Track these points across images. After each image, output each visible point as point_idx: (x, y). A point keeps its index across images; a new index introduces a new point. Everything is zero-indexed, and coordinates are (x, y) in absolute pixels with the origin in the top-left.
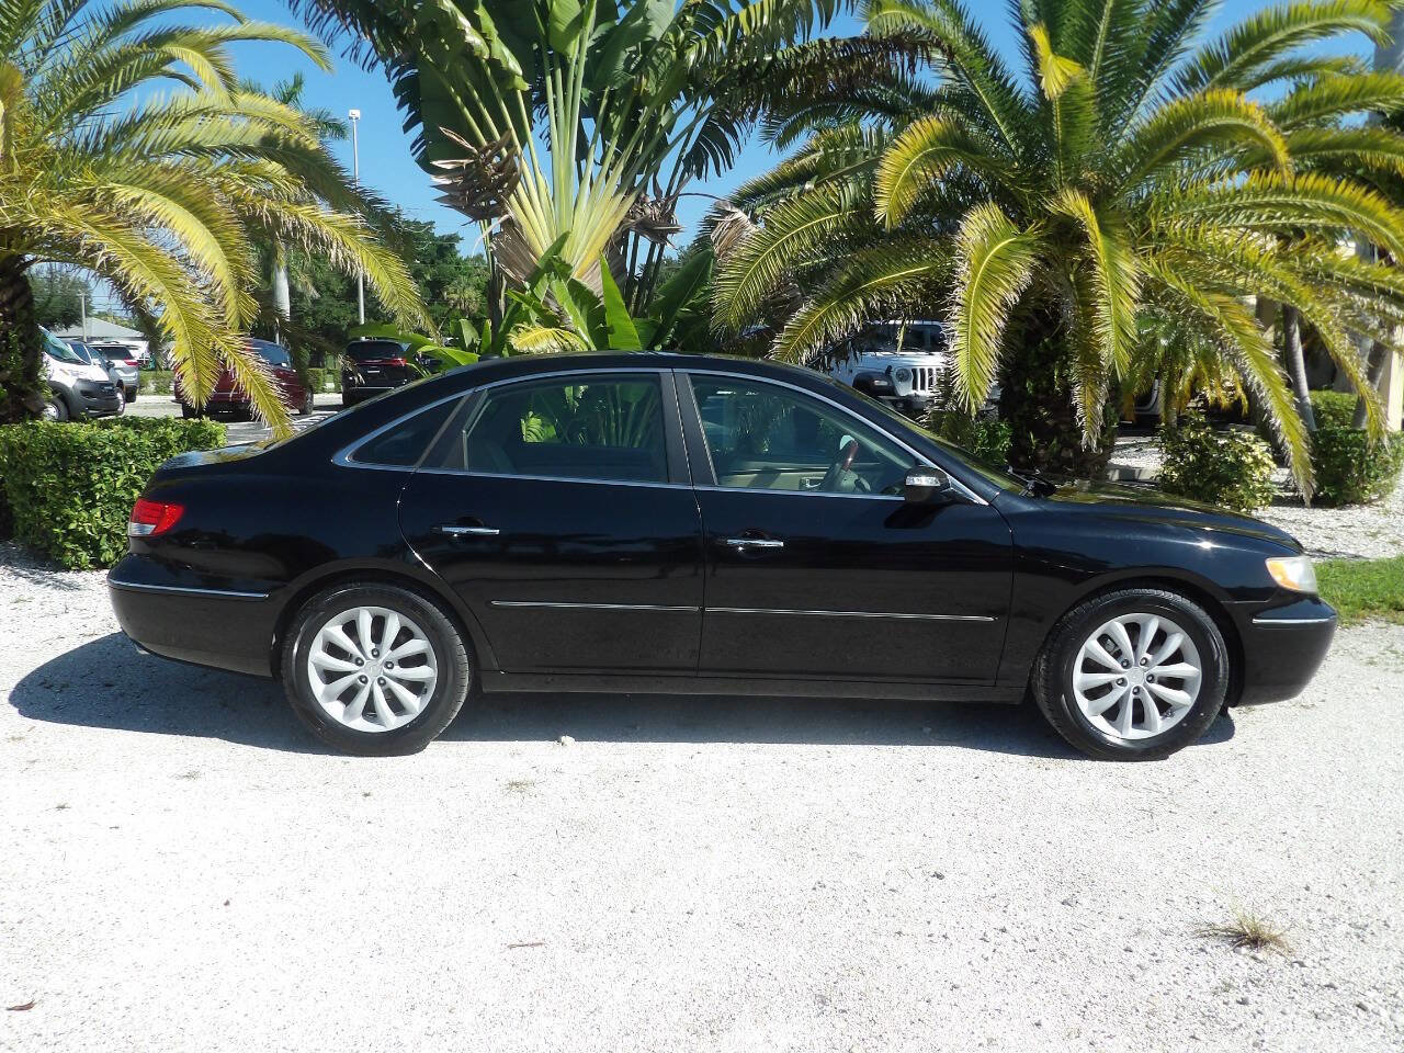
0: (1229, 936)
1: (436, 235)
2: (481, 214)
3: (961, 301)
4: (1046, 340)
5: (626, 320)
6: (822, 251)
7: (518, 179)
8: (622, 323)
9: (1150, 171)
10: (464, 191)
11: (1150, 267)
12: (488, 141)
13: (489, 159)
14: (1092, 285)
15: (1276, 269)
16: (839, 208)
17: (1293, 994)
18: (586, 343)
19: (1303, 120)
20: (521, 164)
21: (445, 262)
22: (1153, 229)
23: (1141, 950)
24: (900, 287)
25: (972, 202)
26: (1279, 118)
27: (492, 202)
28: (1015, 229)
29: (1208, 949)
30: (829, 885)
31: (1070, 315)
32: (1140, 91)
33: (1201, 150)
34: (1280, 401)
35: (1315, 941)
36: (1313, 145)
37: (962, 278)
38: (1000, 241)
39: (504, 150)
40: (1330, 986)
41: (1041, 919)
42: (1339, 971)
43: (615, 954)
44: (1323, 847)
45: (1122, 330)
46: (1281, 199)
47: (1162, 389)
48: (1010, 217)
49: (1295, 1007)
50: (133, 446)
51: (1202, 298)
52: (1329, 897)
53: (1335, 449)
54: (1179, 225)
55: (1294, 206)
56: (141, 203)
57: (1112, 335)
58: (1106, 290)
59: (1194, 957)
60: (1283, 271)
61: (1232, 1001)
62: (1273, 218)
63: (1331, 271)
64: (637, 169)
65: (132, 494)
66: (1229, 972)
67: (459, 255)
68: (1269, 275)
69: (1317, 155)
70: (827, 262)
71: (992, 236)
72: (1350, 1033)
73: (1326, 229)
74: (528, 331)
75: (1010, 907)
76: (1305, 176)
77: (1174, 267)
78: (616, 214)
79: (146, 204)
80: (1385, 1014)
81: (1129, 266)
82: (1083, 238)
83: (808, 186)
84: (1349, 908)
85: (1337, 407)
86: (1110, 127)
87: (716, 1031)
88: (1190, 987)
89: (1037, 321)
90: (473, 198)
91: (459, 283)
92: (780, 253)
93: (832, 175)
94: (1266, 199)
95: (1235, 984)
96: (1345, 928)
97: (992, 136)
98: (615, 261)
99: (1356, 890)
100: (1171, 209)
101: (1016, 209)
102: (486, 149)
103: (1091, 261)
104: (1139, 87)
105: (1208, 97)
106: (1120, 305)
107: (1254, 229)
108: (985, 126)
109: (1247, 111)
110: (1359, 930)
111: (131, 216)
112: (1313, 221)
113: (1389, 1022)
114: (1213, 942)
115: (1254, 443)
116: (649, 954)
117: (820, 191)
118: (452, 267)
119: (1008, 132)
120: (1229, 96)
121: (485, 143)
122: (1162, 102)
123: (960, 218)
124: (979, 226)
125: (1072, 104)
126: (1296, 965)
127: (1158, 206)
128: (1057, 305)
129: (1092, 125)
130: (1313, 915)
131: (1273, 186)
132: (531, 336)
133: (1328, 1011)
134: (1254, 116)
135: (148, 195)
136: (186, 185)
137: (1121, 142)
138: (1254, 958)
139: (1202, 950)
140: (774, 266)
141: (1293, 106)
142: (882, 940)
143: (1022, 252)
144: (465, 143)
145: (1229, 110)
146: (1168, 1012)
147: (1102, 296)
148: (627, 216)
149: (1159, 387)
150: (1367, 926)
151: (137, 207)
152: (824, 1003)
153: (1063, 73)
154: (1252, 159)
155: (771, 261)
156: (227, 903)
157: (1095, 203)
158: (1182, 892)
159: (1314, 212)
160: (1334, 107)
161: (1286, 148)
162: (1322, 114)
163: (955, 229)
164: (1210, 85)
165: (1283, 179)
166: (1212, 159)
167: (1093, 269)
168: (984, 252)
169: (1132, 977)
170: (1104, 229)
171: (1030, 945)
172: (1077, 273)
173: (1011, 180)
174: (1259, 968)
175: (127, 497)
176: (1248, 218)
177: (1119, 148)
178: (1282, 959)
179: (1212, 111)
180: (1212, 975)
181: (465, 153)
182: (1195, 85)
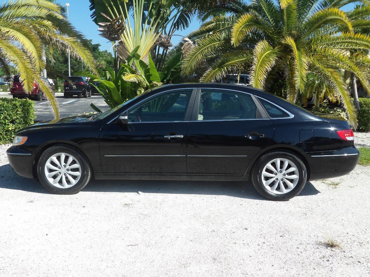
0: (325, 245)
1: (93, 44)
2: (113, 40)
3: (254, 70)
4: (280, 81)
5: (156, 72)
6: (214, 53)
7: (124, 29)
8: (155, 73)
9: (312, 31)
10: (108, 32)
11: (311, 60)
12: (116, 18)
13: (116, 23)
14: (294, 65)
15: (348, 62)
16: (220, 40)
17: (341, 259)
18: (144, 79)
19: (357, 17)
20: (125, 25)
21: (95, 52)
22: (313, 49)
23: (301, 248)
24: (237, 64)
25: (259, 40)
26: (350, 16)
27: (116, 36)
28: (272, 48)
29: (319, 248)
30: (216, 231)
31: (287, 74)
32: (310, 7)
33: (327, 25)
34: (346, 100)
35: (348, 246)
36: (360, 25)
37: (255, 62)
38: (267, 52)
39: (120, 20)
40: (352, 257)
41: (274, 240)
42: (354, 254)
43: (157, 247)
44: (353, 223)
45: (302, 79)
46: (350, 40)
47: (316, 96)
48: (270, 44)
49: (342, 262)
50: (6, 107)
51: (326, 70)
52: (353, 236)
53: (365, 115)
54: (320, 47)
55: (354, 43)
56: (9, 33)
57: (299, 81)
58: (298, 67)
59: (316, 250)
60: (350, 62)
61: (325, 260)
62: (348, 46)
63: (364, 63)
64: (160, 27)
65: (5, 121)
66: (324, 253)
67: (100, 50)
68: (346, 63)
69: (362, 27)
70: (216, 56)
71: (264, 50)
72: (356, 268)
73: (364, 50)
74: (127, 75)
75: (266, 237)
76: (357, 34)
77: (318, 60)
78: (153, 40)
79: (11, 33)
80: (365, 264)
81: (305, 60)
82: (292, 51)
83: (211, 33)
84: (359, 238)
85: (367, 103)
86: (301, 18)
87: (186, 266)
88: (314, 257)
89: (277, 75)
90: (110, 35)
91: (100, 59)
92: (202, 53)
93: (218, 30)
94: (346, 41)
95: (326, 256)
96: (357, 243)
97: (266, 19)
98: (153, 54)
99: (361, 234)
100: (318, 42)
101: (272, 43)
102: (115, 20)
103: (294, 58)
104: (309, 6)
105: (329, 10)
106: (302, 72)
107: (343, 49)
108: (264, 16)
109: (341, 15)
110: (361, 244)
111: (6, 37)
112: (360, 47)
113: (366, 266)
114: (321, 246)
115: (341, 113)
116: (167, 248)
117: (214, 35)
118: (97, 54)
119: (271, 18)
120: (336, 10)
121: (114, 18)
122: (316, 11)
123: (255, 44)
124: (261, 47)
125: (290, 10)
126: (343, 252)
127: (314, 42)
128: (283, 70)
129: (296, 17)
130: (349, 240)
131: (348, 37)
132: (128, 76)
133: (350, 263)
134: (343, 16)
135: (11, 30)
136: (23, 28)
137: (304, 22)
138: (332, 250)
139: (318, 248)
140: (200, 57)
141: (355, 13)
142: (231, 245)
143: (273, 55)
144: (108, 18)
145: (335, 14)
146: (308, 263)
147: (297, 69)
148: (157, 41)
149: (315, 96)
150: (363, 243)
151: (8, 34)
152: (215, 260)
153: (287, 1)
154: (343, 28)
155: (199, 55)
156: (47, 235)
157: (296, 41)
158: (313, 234)
159: (360, 45)
160: (367, 13)
161: (352, 26)
162: (364, 15)
163: (253, 47)
164: (330, 6)
165: (351, 35)
166: (331, 28)
167: (294, 60)
168: (262, 55)
169: (298, 255)
170: (298, 49)
171: (271, 246)
172: (290, 61)
173: (271, 33)
174: (333, 253)
175: (4, 122)
176: (341, 46)
177: (303, 24)
178: (339, 251)
179: (331, 14)
180: (320, 254)
181: (108, 21)
182: (326, 6)
